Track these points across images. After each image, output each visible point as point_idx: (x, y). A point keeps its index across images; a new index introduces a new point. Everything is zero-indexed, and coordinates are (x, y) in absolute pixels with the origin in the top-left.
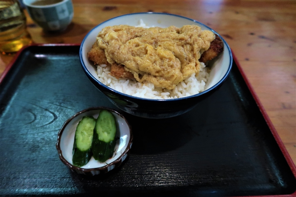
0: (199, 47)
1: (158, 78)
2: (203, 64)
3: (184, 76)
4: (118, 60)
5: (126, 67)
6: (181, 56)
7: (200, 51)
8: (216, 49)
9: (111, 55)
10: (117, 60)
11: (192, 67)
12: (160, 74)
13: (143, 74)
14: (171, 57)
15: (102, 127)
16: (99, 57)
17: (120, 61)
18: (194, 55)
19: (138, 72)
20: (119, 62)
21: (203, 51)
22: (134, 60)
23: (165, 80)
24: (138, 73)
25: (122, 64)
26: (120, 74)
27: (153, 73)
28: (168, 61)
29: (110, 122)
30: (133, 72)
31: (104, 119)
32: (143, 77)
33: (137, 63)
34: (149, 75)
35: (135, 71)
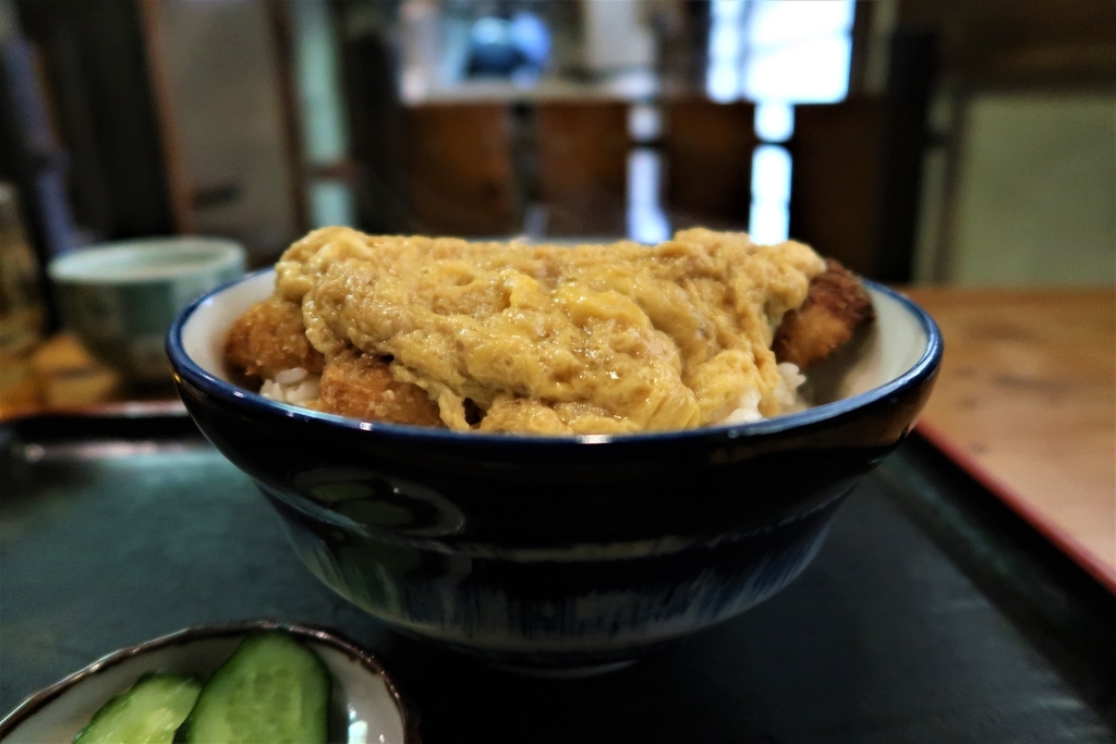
0: (759, 286)
1: (568, 408)
2: (791, 369)
3: (706, 401)
4: (363, 325)
5: (401, 364)
6: (676, 317)
7: (767, 309)
8: (842, 306)
9: (327, 309)
10: (358, 327)
11: (738, 365)
12: (578, 386)
13: (485, 402)
14: (626, 312)
15: (232, 718)
16: (273, 331)
17: (369, 334)
18: (740, 321)
19: (460, 390)
20: (366, 338)
21: (781, 310)
22: (443, 330)
23: (606, 415)
24: (465, 394)
25: (383, 347)
26: (366, 397)
27: (540, 383)
28: (615, 331)
29: (296, 698)
30: (435, 385)
31: (263, 679)
32: (489, 412)
33: (457, 338)
34: (521, 400)
35: (446, 383)
